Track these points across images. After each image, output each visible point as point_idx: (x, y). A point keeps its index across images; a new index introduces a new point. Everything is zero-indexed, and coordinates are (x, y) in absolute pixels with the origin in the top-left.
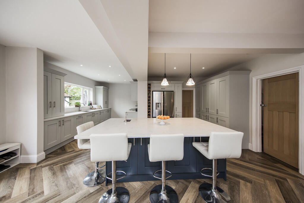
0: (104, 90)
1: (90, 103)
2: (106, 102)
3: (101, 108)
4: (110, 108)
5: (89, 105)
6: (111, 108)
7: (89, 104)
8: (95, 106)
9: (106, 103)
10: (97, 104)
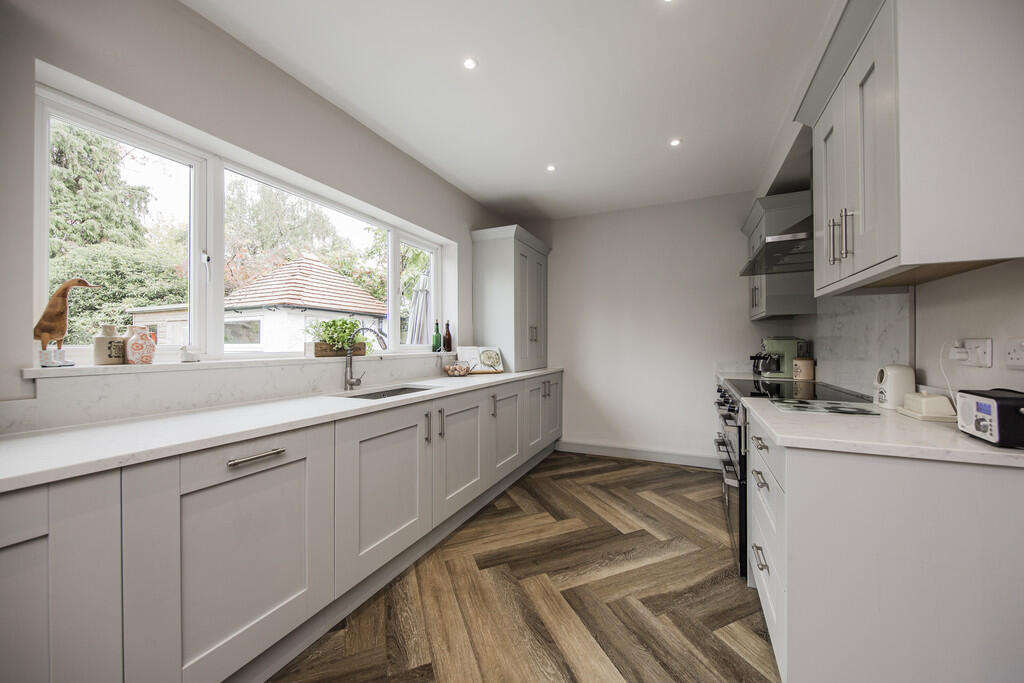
0: (521, 257)
1: (443, 332)
2: (533, 329)
3: (506, 370)
4: (559, 367)
5: (435, 349)
6: (562, 371)
7: (437, 338)
8: (467, 355)
9: (534, 340)
10: (482, 345)
